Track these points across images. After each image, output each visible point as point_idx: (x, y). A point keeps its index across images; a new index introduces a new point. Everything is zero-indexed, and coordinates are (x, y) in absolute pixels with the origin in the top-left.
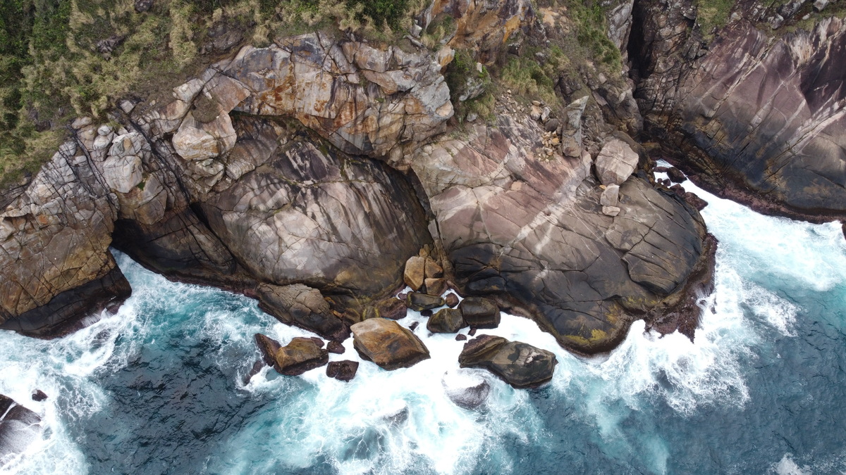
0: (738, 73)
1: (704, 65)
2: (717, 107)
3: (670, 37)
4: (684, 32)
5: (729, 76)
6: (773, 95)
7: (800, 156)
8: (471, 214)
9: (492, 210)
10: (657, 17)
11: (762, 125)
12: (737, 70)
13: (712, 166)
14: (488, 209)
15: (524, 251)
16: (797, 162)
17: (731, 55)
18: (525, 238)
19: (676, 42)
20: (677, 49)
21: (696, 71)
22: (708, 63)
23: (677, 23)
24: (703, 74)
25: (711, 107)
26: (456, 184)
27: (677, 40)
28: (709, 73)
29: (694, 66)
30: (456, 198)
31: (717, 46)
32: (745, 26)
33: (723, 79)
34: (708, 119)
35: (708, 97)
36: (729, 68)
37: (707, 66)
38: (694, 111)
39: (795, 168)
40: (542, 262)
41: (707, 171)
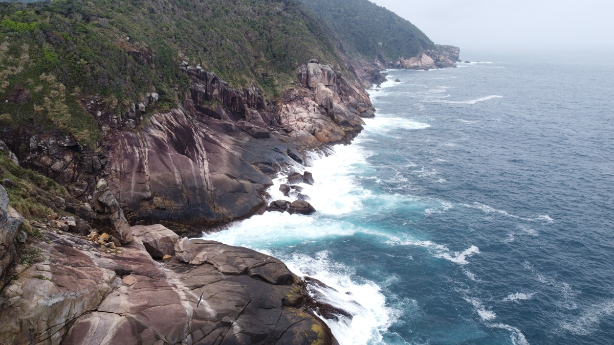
0: (141, 160)
1: (113, 168)
2: (149, 188)
3: (66, 166)
4: (75, 158)
5: (136, 166)
6: (172, 163)
7: (215, 190)
8: (129, 331)
9: (145, 307)
10: (39, 161)
11: (183, 182)
12: (138, 159)
13: (182, 225)
14: (140, 310)
15: (203, 325)
16: (217, 194)
17: (126, 152)
18: (194, 311)
19: (74, 168)
20: (79, 172)
21: (110, 176)
22: (116, 165)
23: (63, 155)
24: (117, 175)
25: (145, 190)
26: (75, 319)
27: (74, 166)
28: (121, 172)
29: (106, 173)
30: (90, 333)
31: (110, 153)
32: (116, 132)
33: (134, 169)
34: (149, 199)
35: (135, 186)
36: (132, 161)
37: (116, 167)
38: (135, 201)
39: (220, 197)
40: (225, 319)
41: (182, 230)
